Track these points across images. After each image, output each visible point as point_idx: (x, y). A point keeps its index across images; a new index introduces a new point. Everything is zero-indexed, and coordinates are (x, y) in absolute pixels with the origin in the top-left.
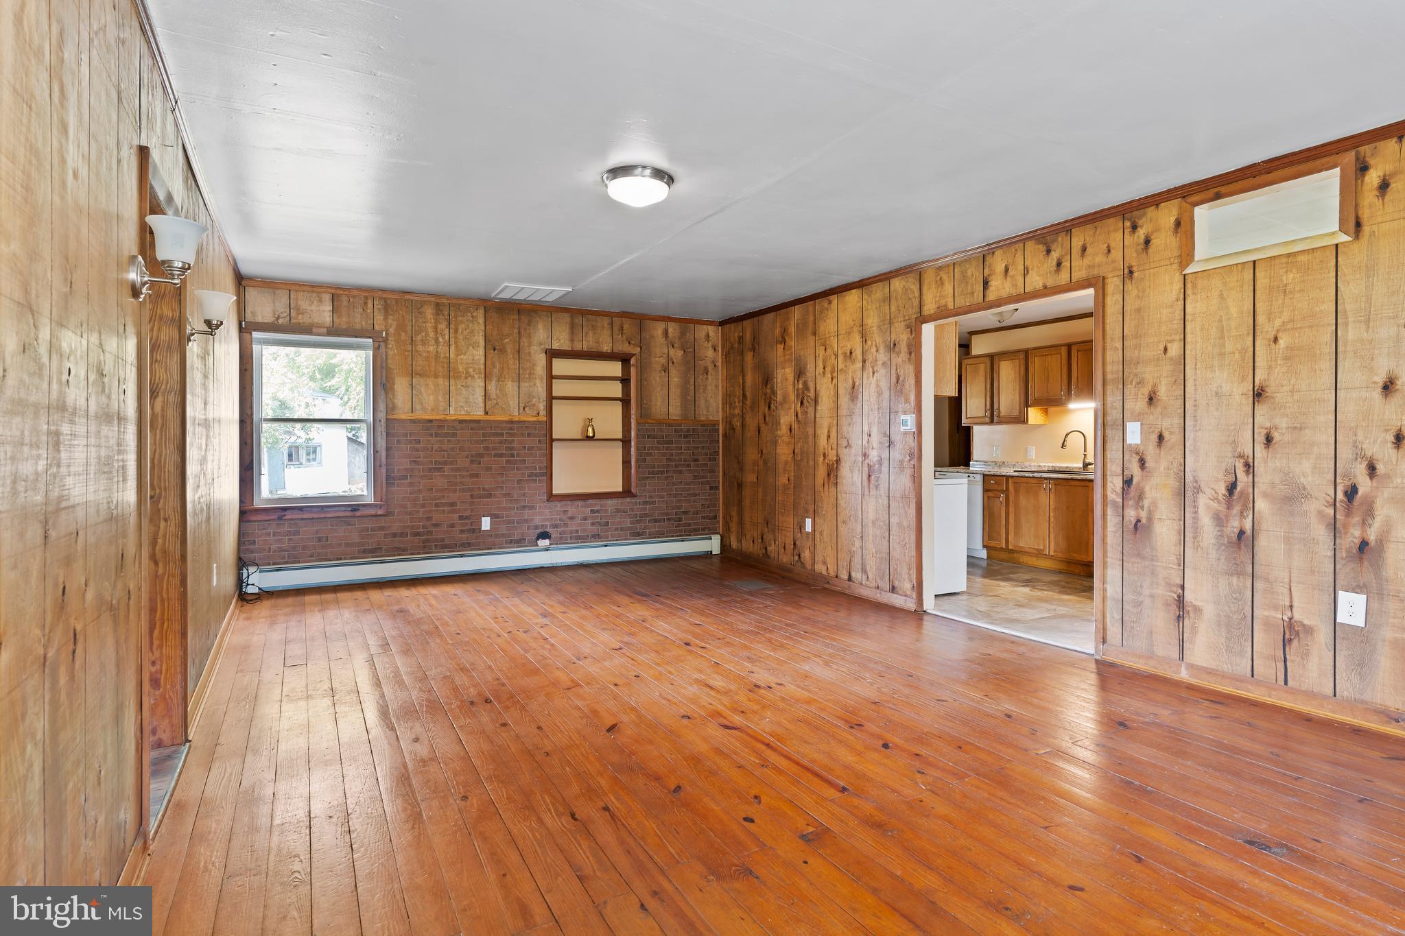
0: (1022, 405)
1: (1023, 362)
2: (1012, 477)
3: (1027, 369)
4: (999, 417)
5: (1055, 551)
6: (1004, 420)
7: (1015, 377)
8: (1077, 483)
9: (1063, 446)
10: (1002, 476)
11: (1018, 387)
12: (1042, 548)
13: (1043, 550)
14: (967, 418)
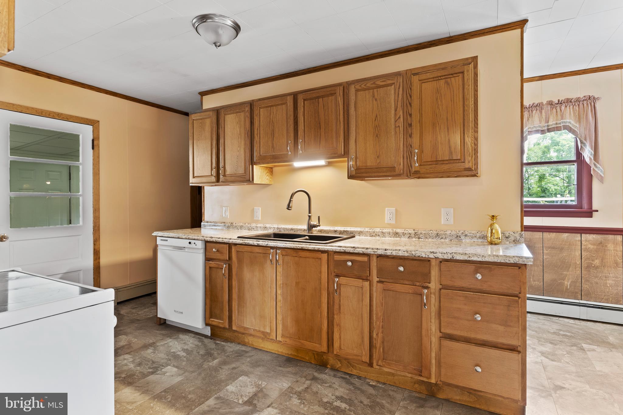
0: (247, 164)
1: (248, 114)
2: (236, 244)
3: (252, 123)
4: (224, 175)
5: (283, 336)
6: (228, 178)
7: (240, 131)
8: (308, 254)
9: (289, 207)
10: (224, 243)
11: (243, 142)
12: (268, 330)
13: (269, 334)
14: (194, 177)
